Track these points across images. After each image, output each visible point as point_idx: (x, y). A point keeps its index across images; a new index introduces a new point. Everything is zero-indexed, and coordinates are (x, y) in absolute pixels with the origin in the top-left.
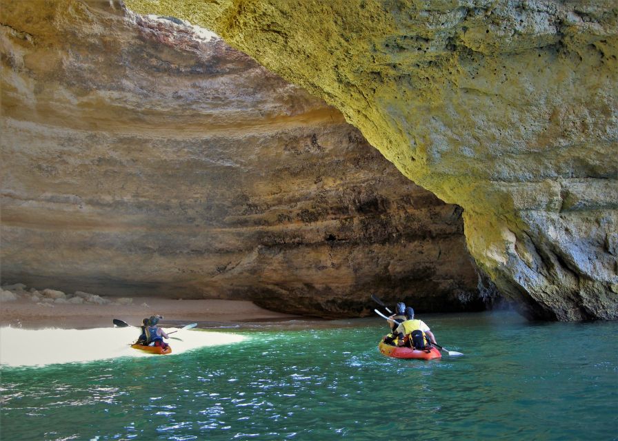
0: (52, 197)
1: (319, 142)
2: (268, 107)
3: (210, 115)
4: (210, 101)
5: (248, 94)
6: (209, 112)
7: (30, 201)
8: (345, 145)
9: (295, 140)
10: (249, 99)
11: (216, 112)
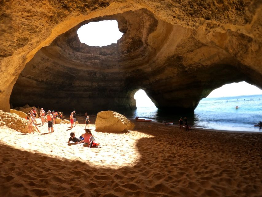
0: (30, 77)
1: (96, 75)
2: (87, 63)
3: (73, 61)
4: (75, 58)
5: (83, 59)
6: (74, 60)
7: (23, 77)
8: (101, 76)
9: (91, 73)
10: (84, 60)
11: (75, 61)
